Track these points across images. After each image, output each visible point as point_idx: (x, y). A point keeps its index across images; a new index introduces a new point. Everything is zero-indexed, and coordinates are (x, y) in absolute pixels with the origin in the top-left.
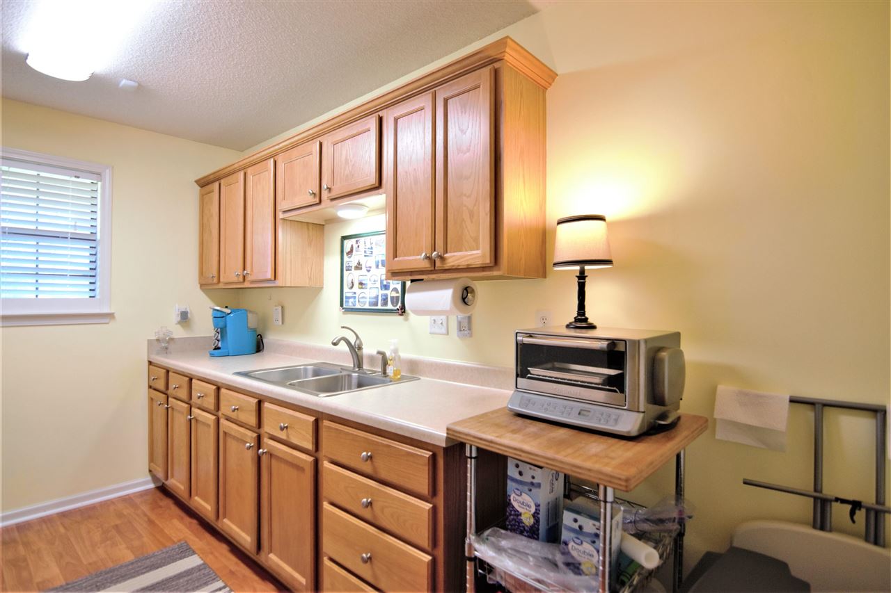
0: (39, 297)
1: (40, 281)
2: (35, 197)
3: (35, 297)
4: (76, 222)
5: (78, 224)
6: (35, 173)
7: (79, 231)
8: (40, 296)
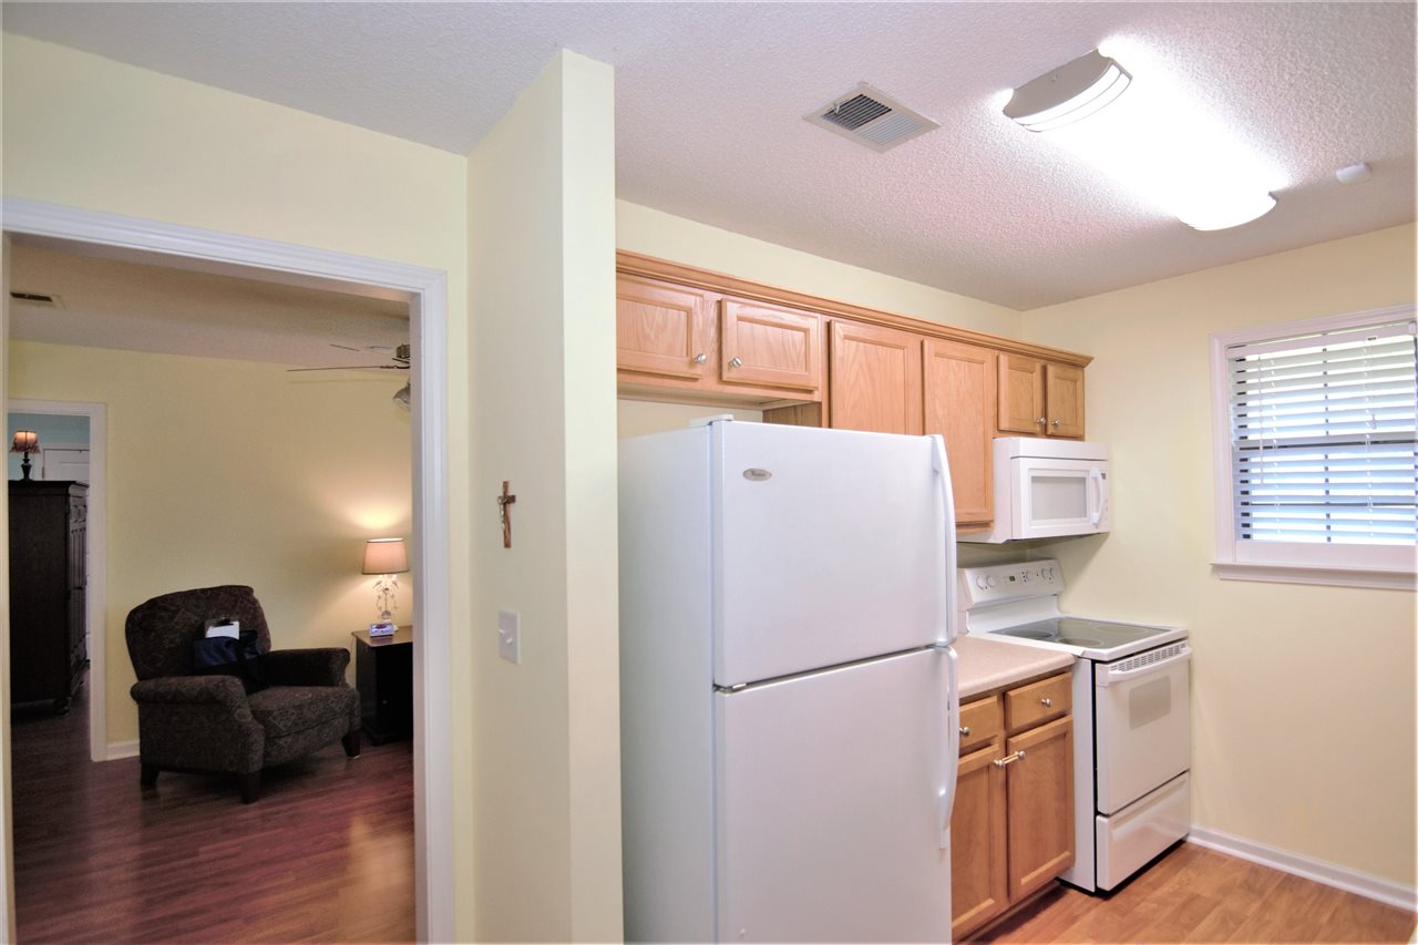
0: (1333, 541)
1: (1333, 516)
2: (1321, 373)
3: (1325, 541)
4: (1373, 416)
5: (1378, 418)
6: (1319, 349)
7: (1381, 430)
8: (1335, 540)
